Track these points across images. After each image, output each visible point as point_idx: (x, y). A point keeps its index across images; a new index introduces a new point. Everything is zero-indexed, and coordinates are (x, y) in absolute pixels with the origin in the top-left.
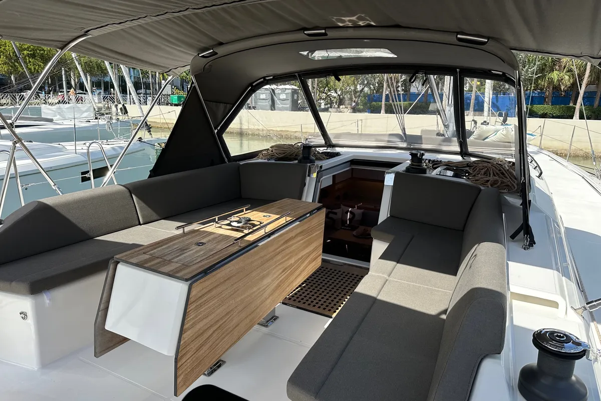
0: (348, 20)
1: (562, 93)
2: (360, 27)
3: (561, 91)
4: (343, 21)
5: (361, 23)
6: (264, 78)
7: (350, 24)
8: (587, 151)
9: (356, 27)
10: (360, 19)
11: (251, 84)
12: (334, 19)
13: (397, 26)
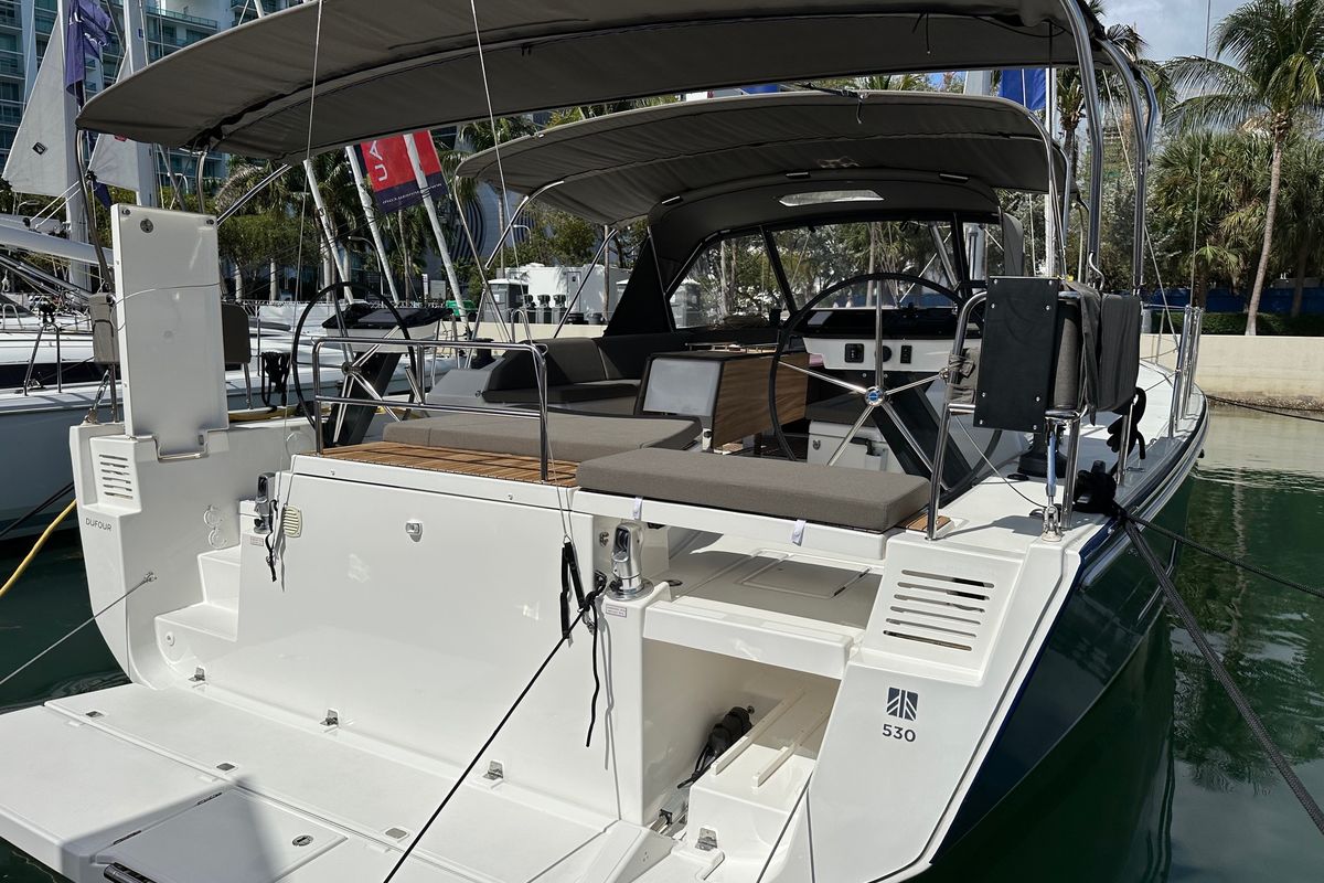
0: (831, 162)
1: (1235, 291)
2: (843, 168)
3: (1233, 288)
4: (827, 164)
5: (844, 165)
6: (719, 231)
7: (833, 166)
8: (1271, 395)
9: (839, 168)
10: (843, 161)
11: (703, 240)
12: (818, 162)
13: (881, 167)
